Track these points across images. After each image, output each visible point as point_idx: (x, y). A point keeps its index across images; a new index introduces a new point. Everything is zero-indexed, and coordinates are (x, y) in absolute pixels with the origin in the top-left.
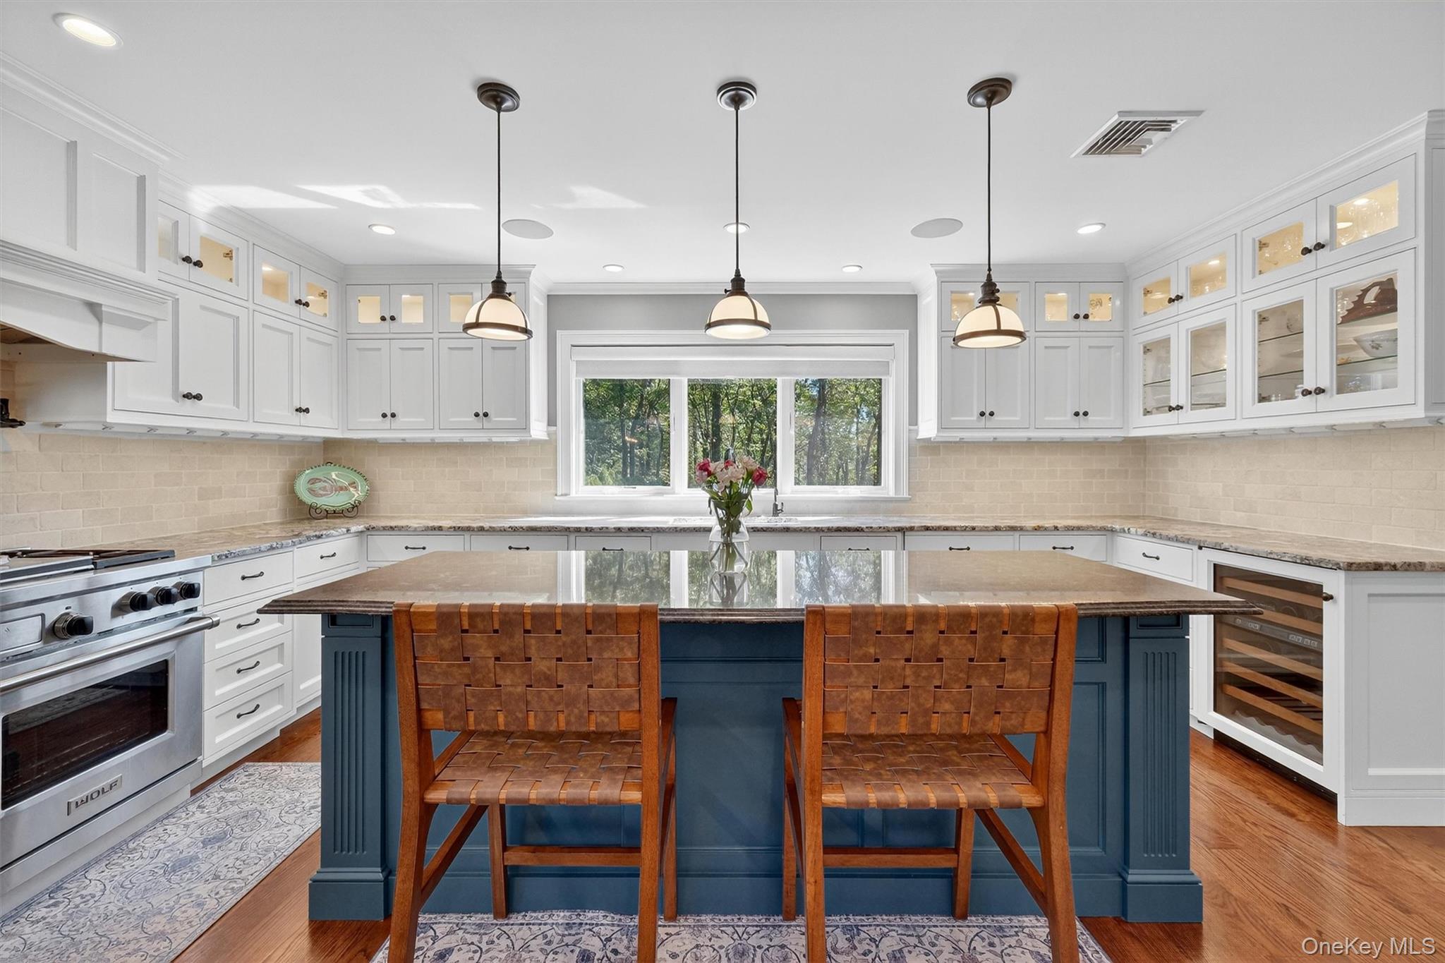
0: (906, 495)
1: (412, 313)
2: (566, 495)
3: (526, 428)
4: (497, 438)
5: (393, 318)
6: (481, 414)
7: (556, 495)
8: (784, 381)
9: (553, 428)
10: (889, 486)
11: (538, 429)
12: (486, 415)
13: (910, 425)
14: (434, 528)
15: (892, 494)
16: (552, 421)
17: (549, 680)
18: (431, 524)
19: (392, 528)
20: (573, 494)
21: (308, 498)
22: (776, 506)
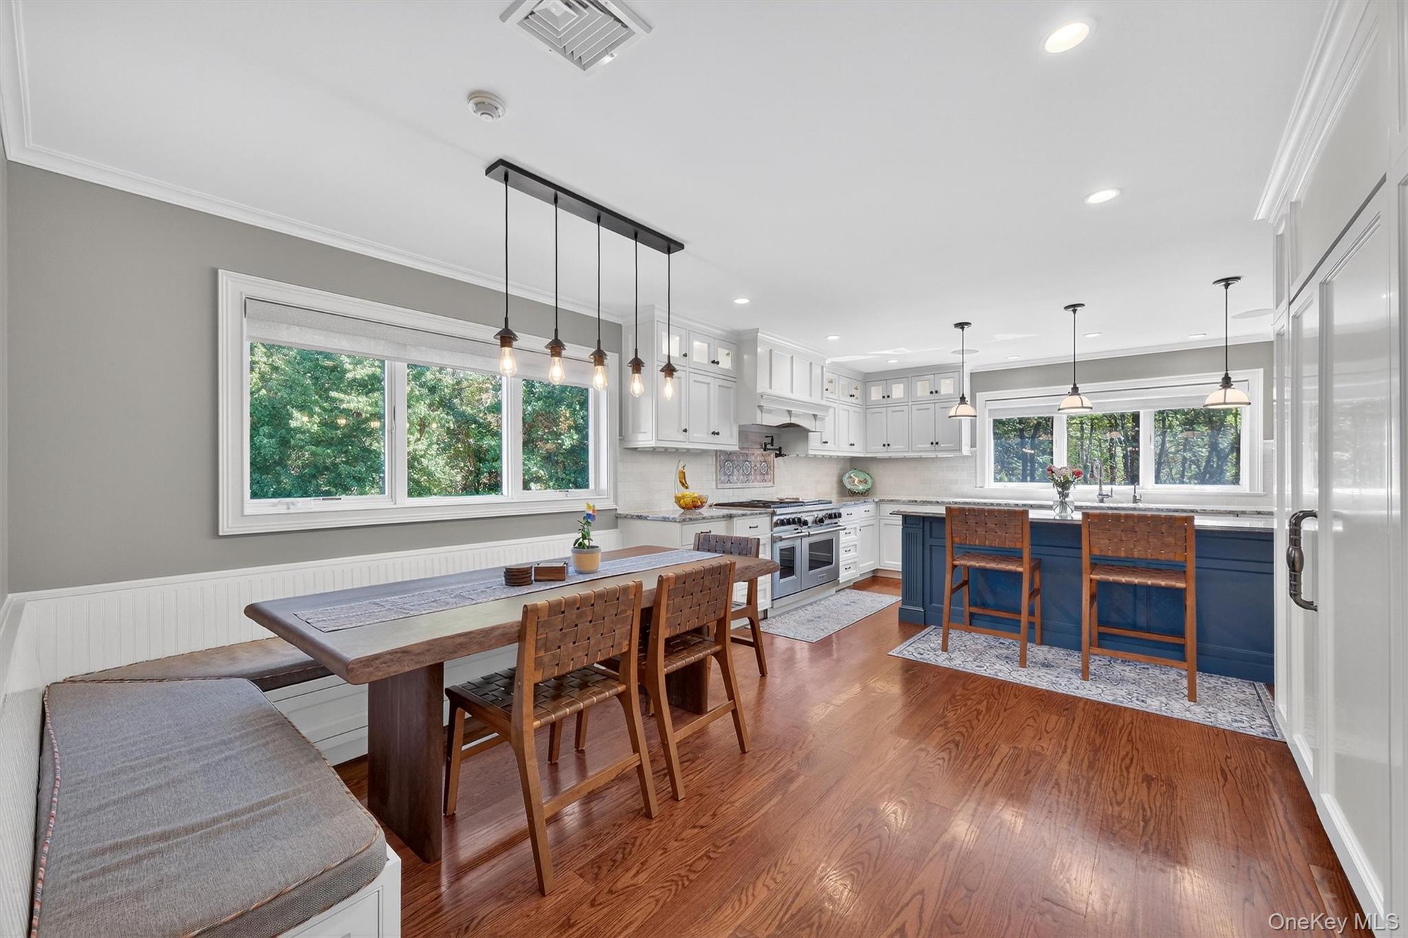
0: (1261, 492)
1: (898, 391)
2: (982, 487)
3: (960, 450)
4: (940, 455)
5: (888, 397)
6: (934, 443)
7: (976, 487)
8: (1144, 413)
9: (974, 449)
10: (1245, 486)
11: (966, 450)
12: (937, 443)
13: (1264, 439)
14: (913, 501)
15: (1248, 491)
16: (973, 445)
17: (992, 530)
18: (911, 499)
19: (892, 501)
20: (986, 487)
21: (849, 486)
22: (1135, 497)
